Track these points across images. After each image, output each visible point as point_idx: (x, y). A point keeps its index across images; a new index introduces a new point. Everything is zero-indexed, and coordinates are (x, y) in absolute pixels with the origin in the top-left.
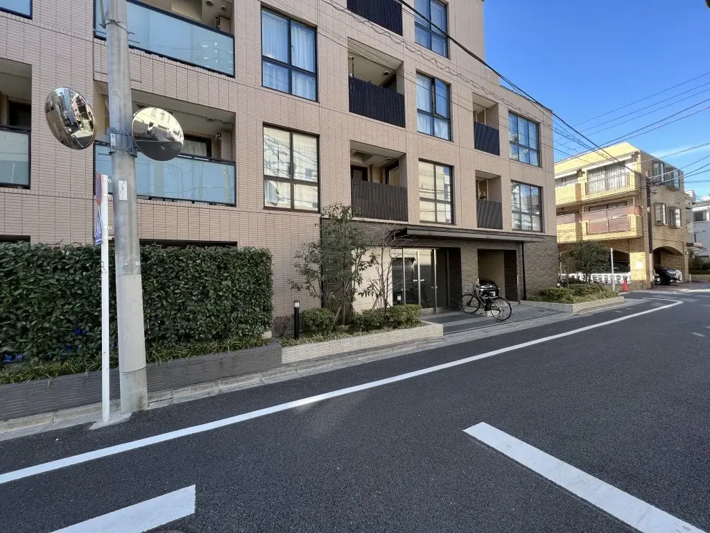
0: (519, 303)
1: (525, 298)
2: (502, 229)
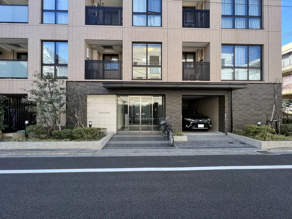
0: (226, 134)
1: (231, 131)
2: (209, 80)
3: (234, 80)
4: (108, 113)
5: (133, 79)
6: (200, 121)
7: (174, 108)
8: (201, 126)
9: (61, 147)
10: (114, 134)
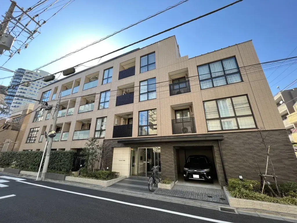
0: (223, 188)
2: (196, 132)
3: (222, 130)
4: (124, 160)
5: (139, 136)
6: (195, 171)
7: (168, 158)
8: (196, 176)
9: (89, 183)
10: (127, 178)
